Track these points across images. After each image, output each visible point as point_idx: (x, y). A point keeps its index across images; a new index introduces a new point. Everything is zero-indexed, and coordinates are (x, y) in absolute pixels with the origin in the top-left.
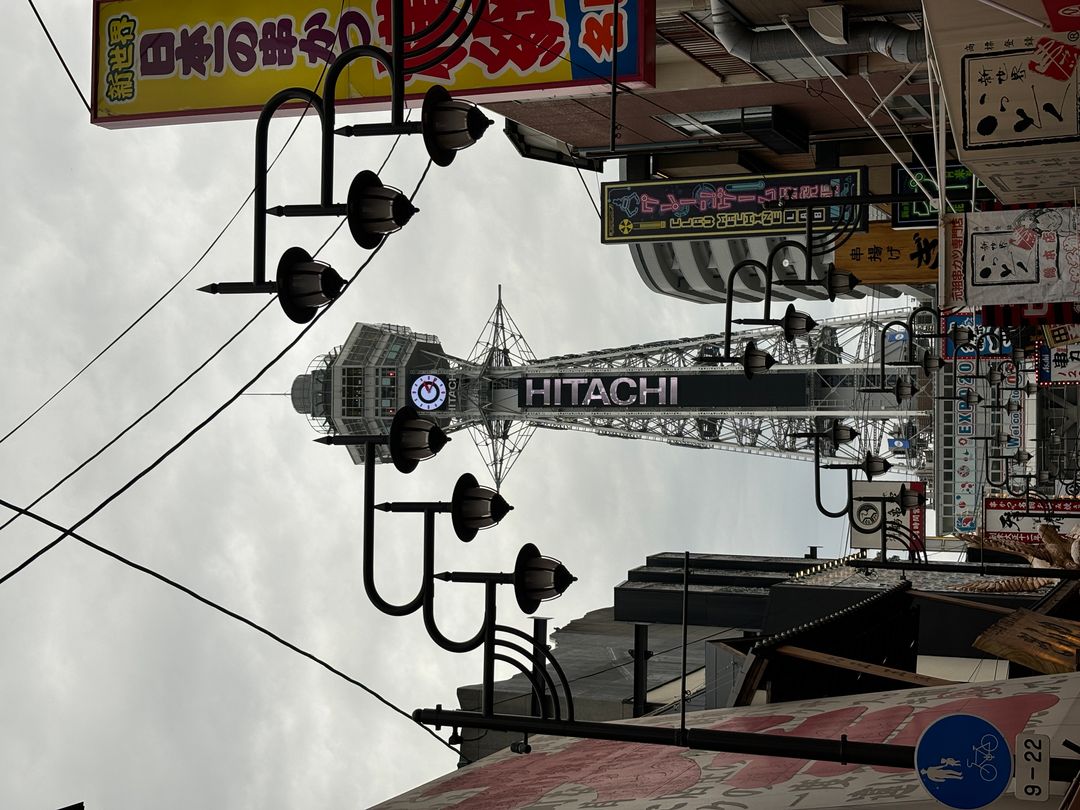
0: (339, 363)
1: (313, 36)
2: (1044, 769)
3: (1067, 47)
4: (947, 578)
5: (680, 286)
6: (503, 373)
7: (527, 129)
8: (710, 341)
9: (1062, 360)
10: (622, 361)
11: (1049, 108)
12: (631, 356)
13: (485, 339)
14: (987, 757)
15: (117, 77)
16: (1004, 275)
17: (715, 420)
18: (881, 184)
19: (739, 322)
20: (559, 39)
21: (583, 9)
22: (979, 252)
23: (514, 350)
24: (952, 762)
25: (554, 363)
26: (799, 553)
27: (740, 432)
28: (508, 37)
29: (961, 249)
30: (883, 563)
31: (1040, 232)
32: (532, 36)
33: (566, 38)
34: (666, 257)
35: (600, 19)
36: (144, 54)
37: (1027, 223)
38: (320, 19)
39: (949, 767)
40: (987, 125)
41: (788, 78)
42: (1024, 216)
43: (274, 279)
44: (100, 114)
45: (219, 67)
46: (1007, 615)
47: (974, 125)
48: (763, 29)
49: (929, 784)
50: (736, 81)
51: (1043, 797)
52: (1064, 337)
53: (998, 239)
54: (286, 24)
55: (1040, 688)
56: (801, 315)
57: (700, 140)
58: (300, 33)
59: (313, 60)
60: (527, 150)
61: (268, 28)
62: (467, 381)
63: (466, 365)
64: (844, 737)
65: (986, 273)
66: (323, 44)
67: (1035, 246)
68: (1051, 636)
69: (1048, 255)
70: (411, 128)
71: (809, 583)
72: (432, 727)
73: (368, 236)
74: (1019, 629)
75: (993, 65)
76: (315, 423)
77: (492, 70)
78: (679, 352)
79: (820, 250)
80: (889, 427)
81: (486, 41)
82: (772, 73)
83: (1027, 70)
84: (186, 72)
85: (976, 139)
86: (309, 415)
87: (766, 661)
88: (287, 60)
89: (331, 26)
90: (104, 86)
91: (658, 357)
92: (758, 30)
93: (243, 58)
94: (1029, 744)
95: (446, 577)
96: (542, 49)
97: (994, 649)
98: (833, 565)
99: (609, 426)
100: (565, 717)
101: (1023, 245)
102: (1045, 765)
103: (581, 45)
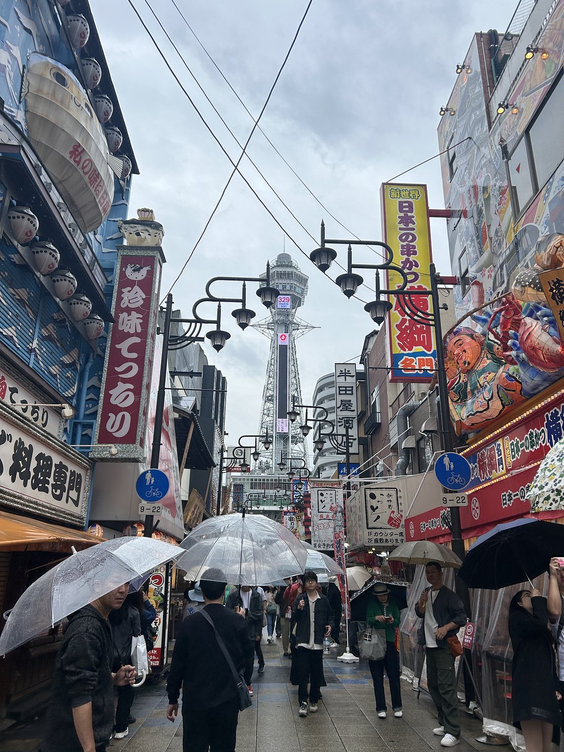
0: (295, 271)
1: (411, 263)
2: (149, 513)
3: (399, 524)
4: (217, 479)
5: (320, 390)
6: (290, 328)
7: (376, 337)
8: (300, 400)
9: (291, 519)
10: (294, 370)
11: (378, 517)
12: (295, 373)
13: (302, 322)
14: (154, 493)
15: (398, 192)
16: (321, 500)
17: (273, 401)
18: (353, 459)
19: (307, 410)
20: (407, 349)
21: (417, 358)
22: (329, 492)
23: (298, 332)
24: (153, 481)
25: (293, 346)
26: (226, 429)
27: (268, 410)
28: (408, 332)
29: (330, 486)
30: (222, 459)
31: (336, 514)
32: (408, 340)
33: (407, 352)
34: (330, 385)
35: (414, 364)
36: (406, 202)
37: (339, 509)
38: (417, 265)
39: (151, 481)
40: (373, 496)
41: (390, 428)
42: (342, 508)
43: (325, 247)
44: (385, 186)
45: (401, 229)
46: (204, 499)
47: (373, 491)
48: (408, 420)
49: (145, 473)
50: (390, 410)
51: (140, 513)
52: (298, 520)
53: (334, 499)
54: (415, 253)
55: (178, 511)
56: (308, 431)
57: (370, 398)
58: (412, 258)
59: (402, 262)
60: (368, 338)
61: (414, 247)
62: (288, 315)
63: (293, 315)
64: (162, 444)
65: (322, 495)
66: (407, 266)
67: (330, 511)
68: (196, 515)
69: (328, 516)
70: (378, 297)
71: (216, 433)
72: (166, 300)
73: (341, 281)
74: (199, 504)
75: (394, 499)
76: (274, 261)
77: (397, 325)
78: (297, 389)
79: (331, 438)
80: (269, 460)
81: (407, 324)
82: (392, 422)
83: (393, 510)
84: (399, 217)
85: (368, 492)
86: (277, 260)
87: (189, 417)
88: (403, 254)
89: (414, 269)
90: (395, 187)
91: (295, 382)
92: (408, 418)
93: (404, 238)
94: (159, 508)
95: (219, 306)
96: (404, 343)
97: (192, 495)
98: (222, 441)
99: (271, 365)
100: (169, 347)
101: (331, 507)
102: (152, 514)
103: (405, 357)
